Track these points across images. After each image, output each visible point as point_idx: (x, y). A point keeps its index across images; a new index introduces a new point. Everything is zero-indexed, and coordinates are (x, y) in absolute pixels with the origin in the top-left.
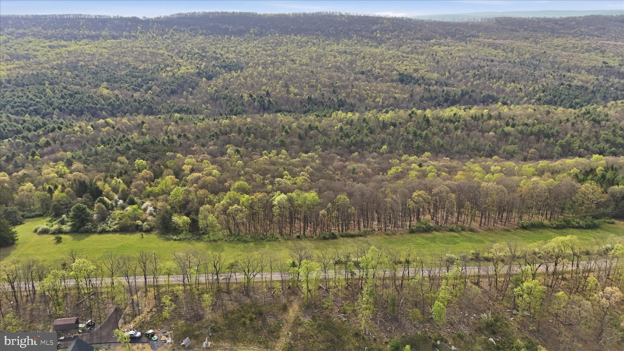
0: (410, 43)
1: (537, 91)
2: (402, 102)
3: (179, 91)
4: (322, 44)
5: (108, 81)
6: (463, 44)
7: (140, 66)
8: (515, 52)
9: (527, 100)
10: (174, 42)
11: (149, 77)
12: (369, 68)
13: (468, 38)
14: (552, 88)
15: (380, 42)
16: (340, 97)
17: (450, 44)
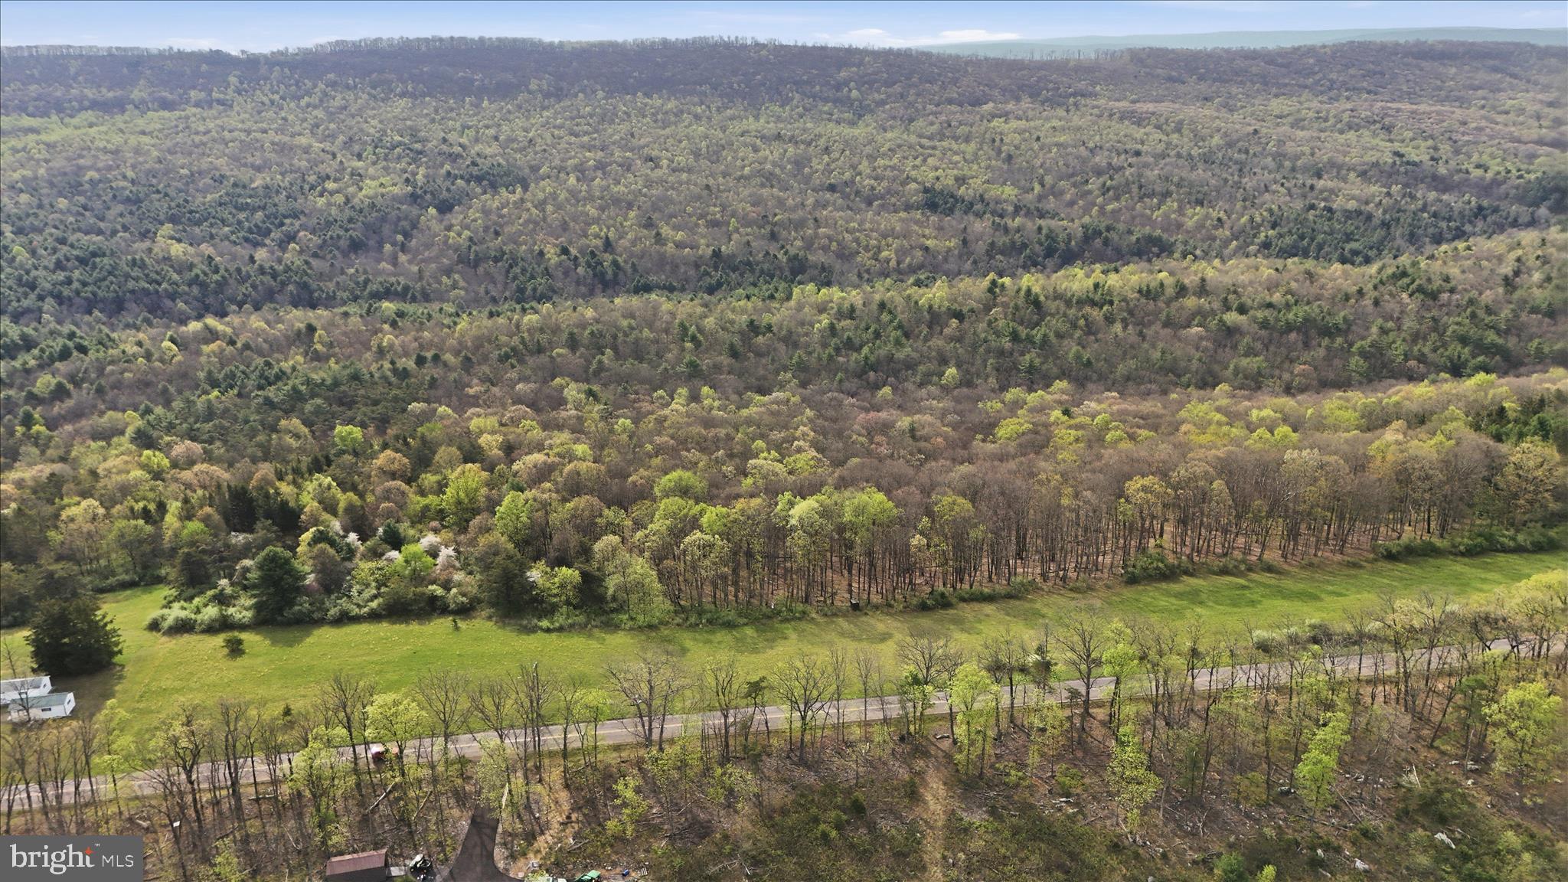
0: (935, 114)
1: (1260, 225)
2: (946, 260)
3: (372, 243)
4: (716, 118)
5: (173, 220)
6: (1061, 112)
7: (252, 180)
8: (1185, 132)
9: (1239, 248)
10: (331, 116)
11: (282, 209)
12: (847, 176)
13: (1072, 100)
14: (1292, 217)
15: (860, 112)
16: (792, 251)
17: (1030, 113)
